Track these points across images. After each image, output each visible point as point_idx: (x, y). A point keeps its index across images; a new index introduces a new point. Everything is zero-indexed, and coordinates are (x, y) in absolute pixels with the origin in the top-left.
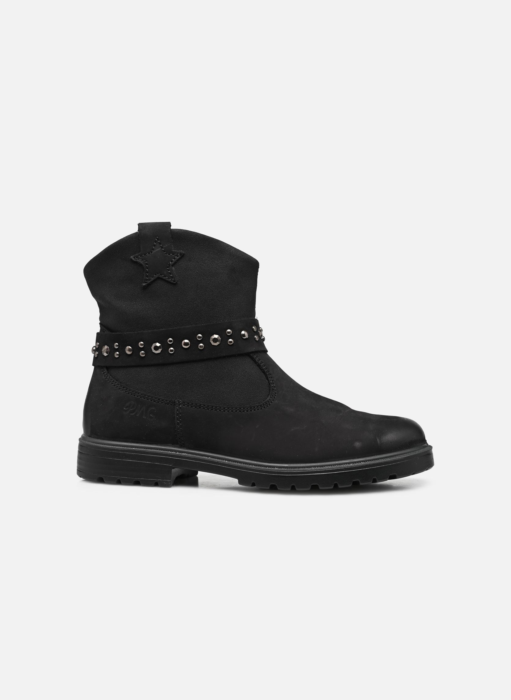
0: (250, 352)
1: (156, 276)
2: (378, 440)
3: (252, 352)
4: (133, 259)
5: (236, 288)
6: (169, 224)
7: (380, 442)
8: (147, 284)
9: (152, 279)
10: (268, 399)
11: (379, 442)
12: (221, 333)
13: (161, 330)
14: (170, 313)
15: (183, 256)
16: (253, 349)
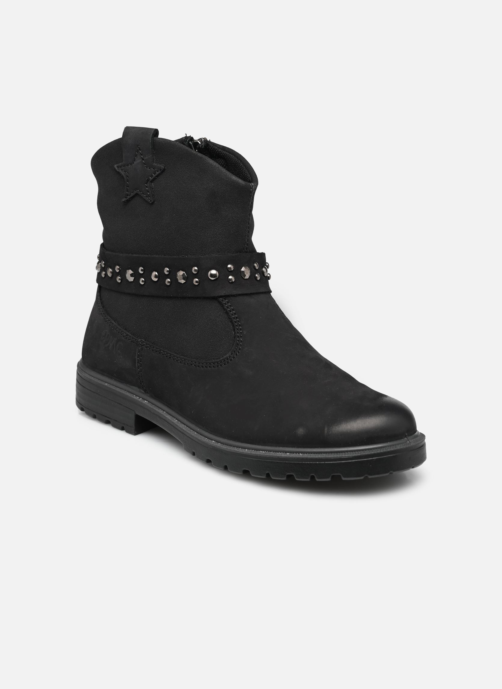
0: (218, 296)
1: (135, 192)
2: (326, 429)
3: (221, 297)
4: (116, 168)
5: (214, 217)
6: (156, 132)
7: (328, 432)
8: (127, 200)
9: (132, 194)
10: (227, 355)
11: (326, 432)
12: (187, 270)
13: (135, 255)
14: (146, 237)
15: (163, 171)
16: (223, 293)
